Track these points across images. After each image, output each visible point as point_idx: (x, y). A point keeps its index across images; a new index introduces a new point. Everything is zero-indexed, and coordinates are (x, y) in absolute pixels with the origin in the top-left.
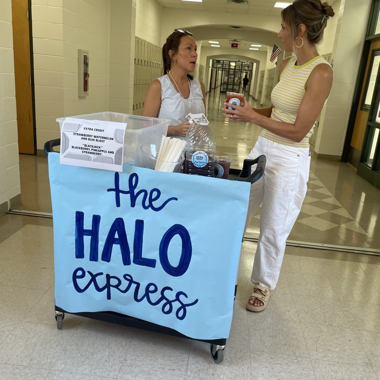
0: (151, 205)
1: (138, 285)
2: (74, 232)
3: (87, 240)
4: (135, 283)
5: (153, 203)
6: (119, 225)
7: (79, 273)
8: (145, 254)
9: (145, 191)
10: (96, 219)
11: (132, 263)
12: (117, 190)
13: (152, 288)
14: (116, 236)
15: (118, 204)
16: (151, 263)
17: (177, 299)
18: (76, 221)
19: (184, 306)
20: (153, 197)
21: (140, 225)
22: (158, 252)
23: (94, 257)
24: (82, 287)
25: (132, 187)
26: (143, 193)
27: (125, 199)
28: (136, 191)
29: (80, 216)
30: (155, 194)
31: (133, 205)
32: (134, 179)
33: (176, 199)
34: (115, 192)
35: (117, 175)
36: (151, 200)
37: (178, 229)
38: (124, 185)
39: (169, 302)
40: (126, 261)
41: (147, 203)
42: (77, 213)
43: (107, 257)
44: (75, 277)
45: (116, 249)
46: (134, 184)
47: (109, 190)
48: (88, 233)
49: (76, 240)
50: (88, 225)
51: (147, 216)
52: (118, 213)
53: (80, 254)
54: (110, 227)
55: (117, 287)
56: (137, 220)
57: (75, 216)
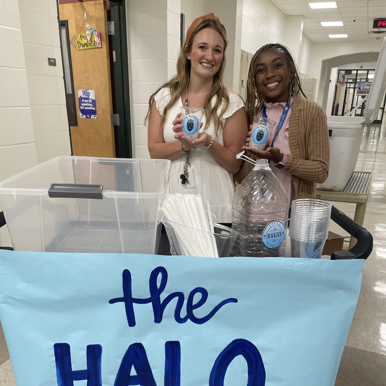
0: (190, 316)
2: (55, 379)
5: (194, 311)
6: (136, 354)
9: (181, 295)
10: (94, 352)
12: (128, 300)
14: (133, 372)
15: (132, 322)
18: (56, 360)
20: (194, 302)
21: (173, 349)
22: (208, 385)
25: (155, 291)
26: (176, 299)
27: (143, 312)
28: (163, 296)
29: (62, 352)
30: (198, 297)
31: (158, 318)
32: (160, 276)
33: (235, 301)
34: (124, 303)
35: (127, 275)
36: (191, 307)
37: (241, 347)
38: (141, 288)
41: (183, 313)
42: (57, 346)
46: (158, 285)
47: (112, 301)
48: (80, 375)
50: (79, 362)
51: (185, 334)
52: (132, 337)
54: (120, 361)
56: (167, 342)
57: (53, 351)
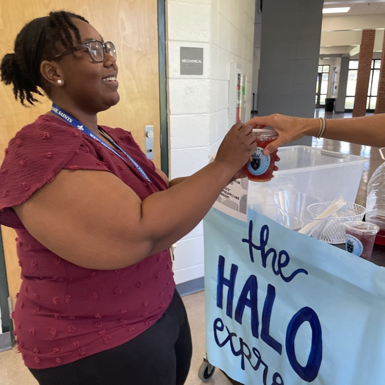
0: (280, 272)
1: (266, 368)
2: (217, 277)
3: (226, 289)
4: (263, 363)
7: (219, 324)
9: (275, 252)
10: (234, 270)
11: (260, 337)
13: (279, 381)
14: (249, 296)
15: (252, 259)
16: (278, 347)
18: (219, 266)
20: (282, 261)
21: (271, 291)
23: (229, 313)
24: (220, 341)
25: (263, 243)
26: (272, 254)
27: (257, 255)
28: (267, 248)
29: (222, 260)
30: (284, 258)
31: (264, 264)
32: (265, 232)
33: (307, 273)
34: (249, 244)
35: (251, 224)
36: (280, 265)
37: (307, 314)
40: (255, 332)
41: (276, 268)
42: (220, 257)
44: (215, 327)
45: (247, 311)
46: (265, 239)
47: (243, 240)
48: (226, 282)
49: (217, 287)
52: (252, 269)
53: (220, 303)
55: (248, 358)
56: (269, 284)
57: (218, 259)
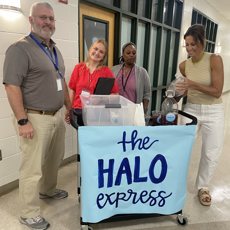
1: (136, 194)
2: (98, 173)
3: (106, 175)
4: (134, 193)
6: (125, 162)
7: (101, 197)
8: (141, 175)
9: (141, 140)
10: (112, 162)
11: (133, 182)
12: (124, 142)
13: (144, 193)
14: (124, 169)
15: (125, 150)
16: (145, 180)
17: (159, 195)
18: (99, 166)
19: (163, 199)
20: (145, 142)
21: (137, 159)
22: (149, 172)
23: (110, 185)
24: (102, 205)
25: (133, 139)
26: (139, 141)
27: (129, 146)
29: (101, 162)
32: (135, 133)
33: (158, 141)
34: (122, 143)
35: (124, 133)
37: (160, 157)
38: (128, 138)
39: (154, 199)
40: (129, 182)
41: (141, 146)
42: (99, 160)
43: (118, 183)
44: (98, 200)
45: (124, 176)
46: (134, 136)
47: (119, 143)
48: (106, 171)
49: (99, 178)
50: (106, 166)
51: (142, 154)
52: (124, 155)
53: (101, 185)
54: (120, 164)
55: (122, 199)
57: (98, 162)
